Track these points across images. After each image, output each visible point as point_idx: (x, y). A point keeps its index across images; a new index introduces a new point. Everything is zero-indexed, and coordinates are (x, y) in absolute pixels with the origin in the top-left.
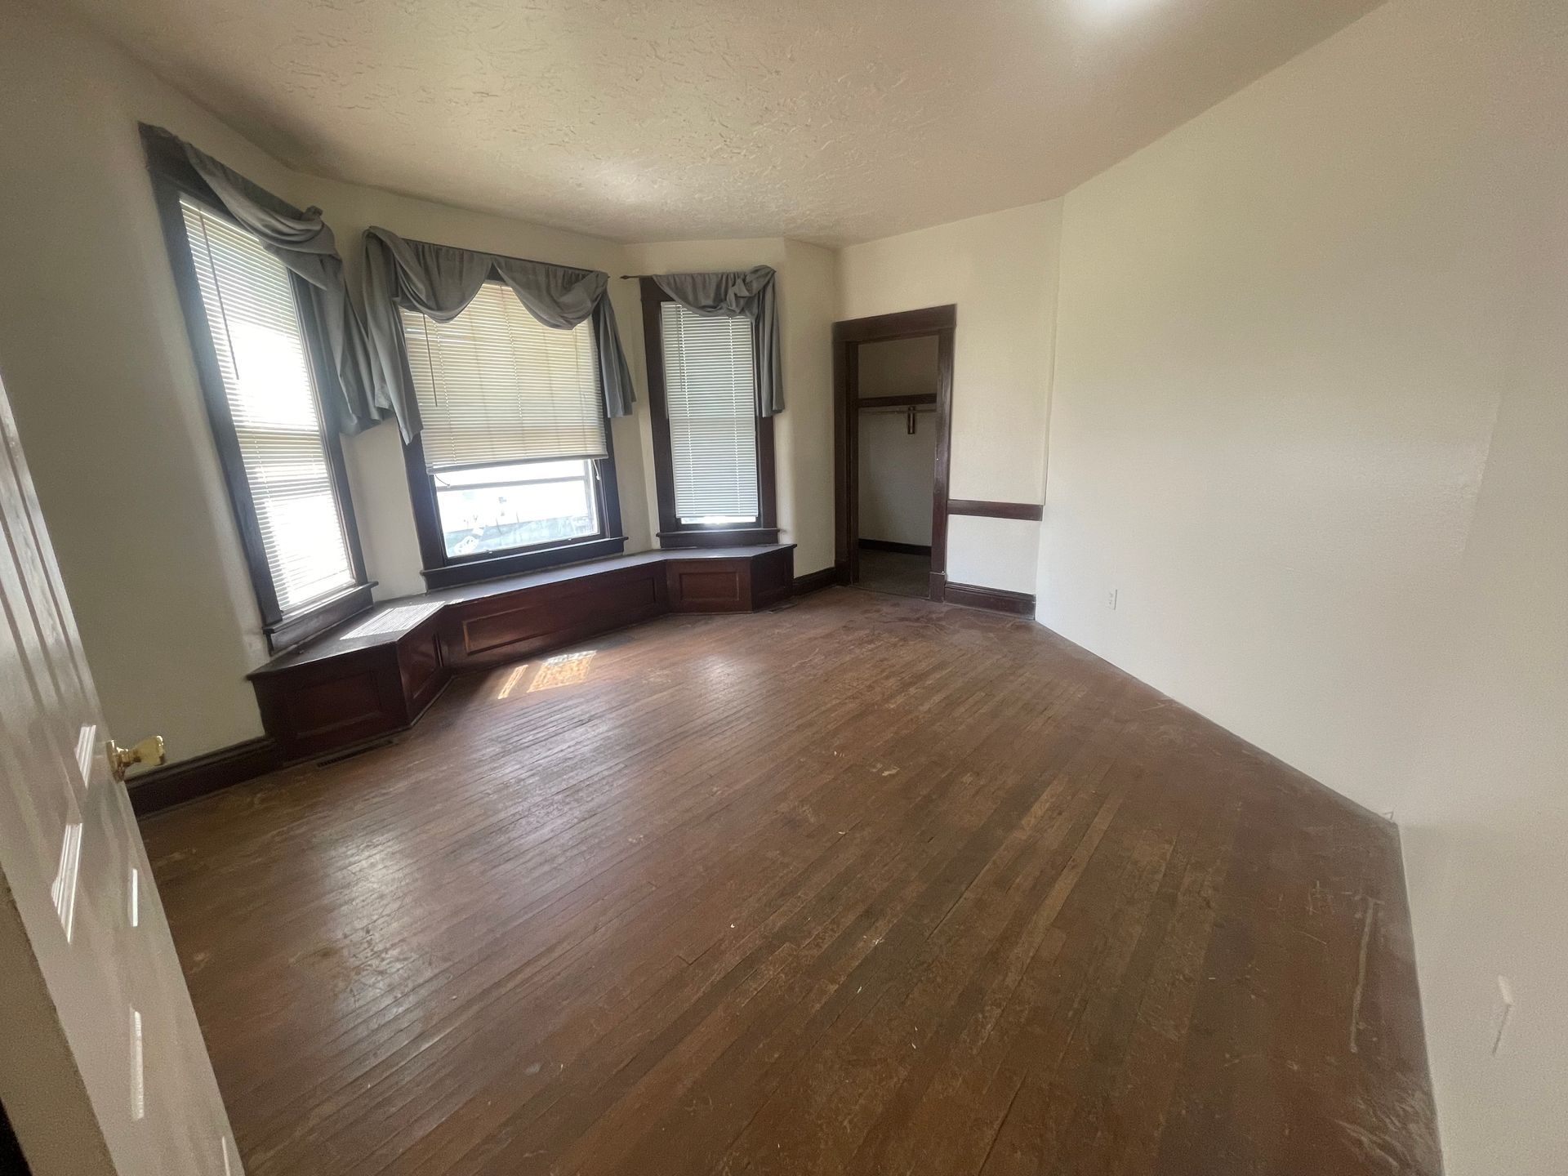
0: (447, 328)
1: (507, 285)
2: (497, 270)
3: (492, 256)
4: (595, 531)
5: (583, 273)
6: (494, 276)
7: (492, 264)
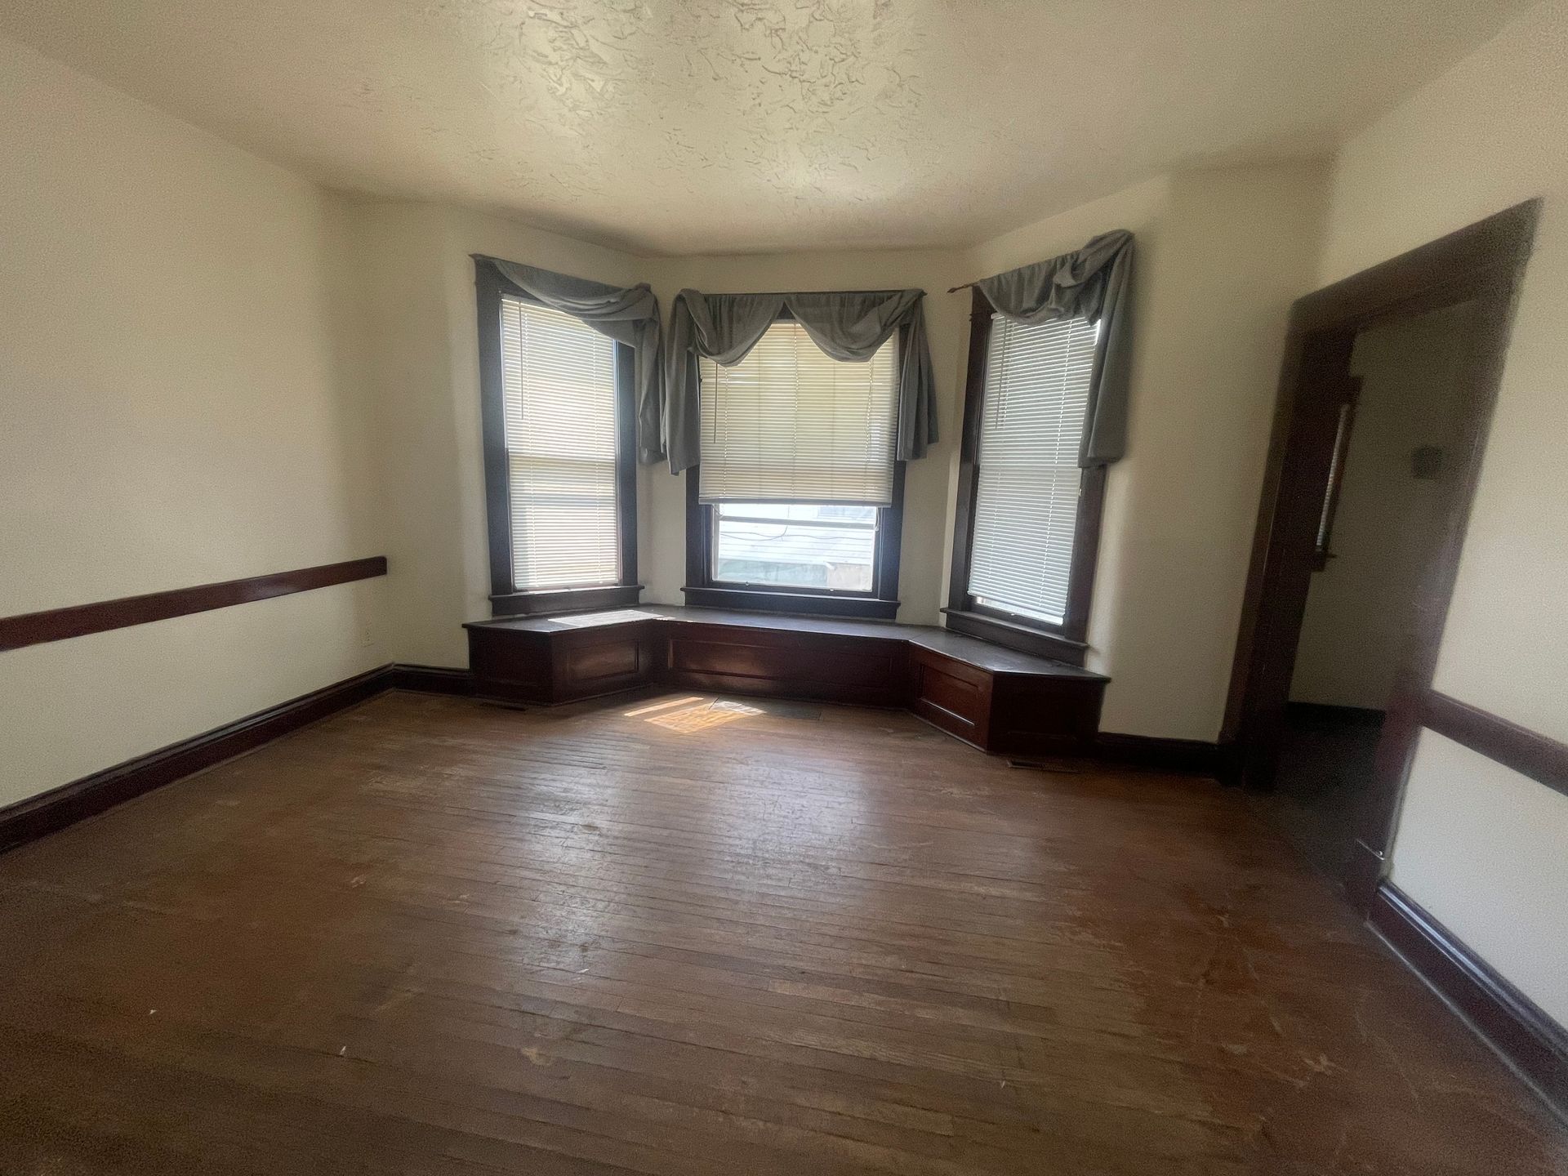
0: (735, 371)
1: (798, 322)
2: (786, 308)
3: (786, 295)
4: (867, 586)
5: (889, 294)
6: (785, 314)
7: (784, 304)
